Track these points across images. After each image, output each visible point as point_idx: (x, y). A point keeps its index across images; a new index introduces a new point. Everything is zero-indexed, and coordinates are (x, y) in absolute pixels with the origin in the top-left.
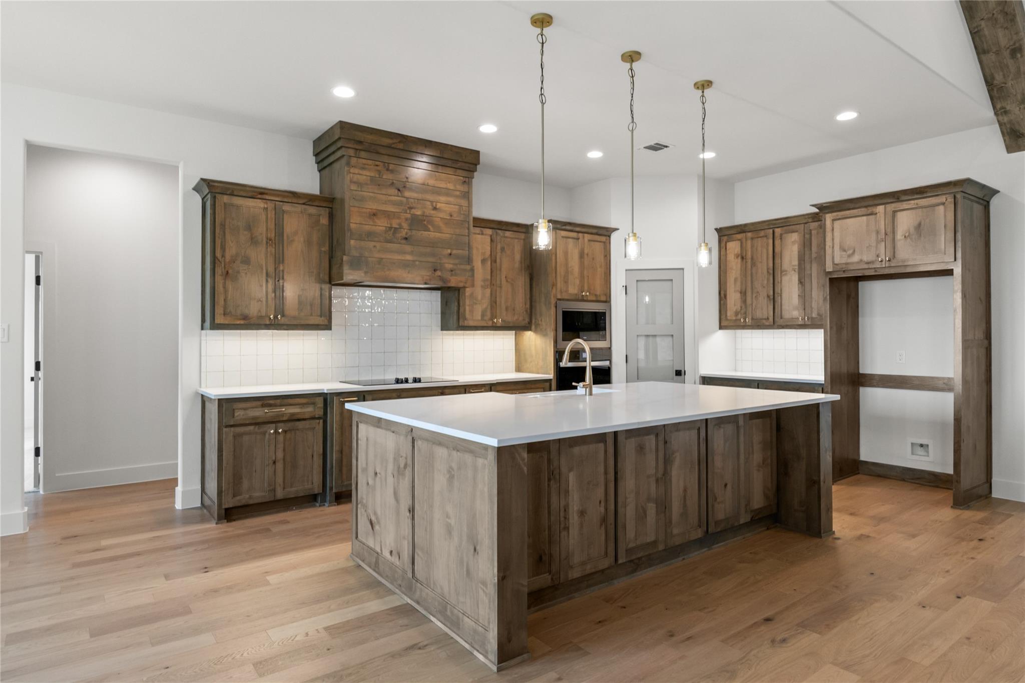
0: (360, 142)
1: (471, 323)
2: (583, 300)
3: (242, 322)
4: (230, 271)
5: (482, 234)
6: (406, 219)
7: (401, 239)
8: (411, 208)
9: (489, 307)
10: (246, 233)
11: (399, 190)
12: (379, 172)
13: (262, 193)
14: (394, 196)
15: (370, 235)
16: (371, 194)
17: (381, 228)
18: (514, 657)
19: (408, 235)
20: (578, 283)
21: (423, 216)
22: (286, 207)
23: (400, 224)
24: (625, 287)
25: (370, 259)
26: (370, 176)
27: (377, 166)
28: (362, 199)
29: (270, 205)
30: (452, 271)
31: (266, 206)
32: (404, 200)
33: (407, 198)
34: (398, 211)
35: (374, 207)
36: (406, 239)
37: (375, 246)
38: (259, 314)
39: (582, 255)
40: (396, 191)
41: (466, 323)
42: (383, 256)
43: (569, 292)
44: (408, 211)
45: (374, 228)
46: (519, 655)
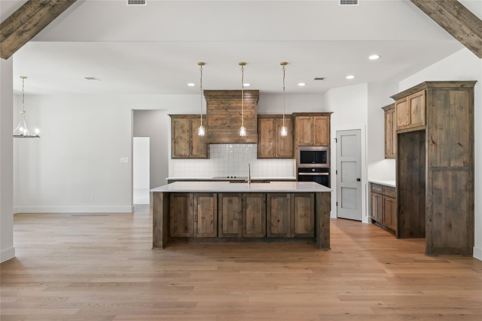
0: (211, 96)
1: (263, 156)
2: (313, 145)
3: (180, 157)
4: (176, 141)
5: (269, 121)
6: (229, 120)
7: (227, 127)
8: (230, 116)
9: (272, 150)
10: (181, 129)
11: (226, 110)
12: (219, 104)
13: (185, 116)
14: (224, 112)
15: (215, 127)
16: (216, 113)
17: (219, 124)
18: (158, 247)
19: (230, 125)
20: (310, 138)
21: (236, 118)
22: (193, 120)
23: (226, 122)
24: (336, 139)
25: (215, 135)
26: (215, 107)
27: (218, 102)
28: (213, 115)
29: (188, 120)
30: (247, 137)
31: (187, 120)
32: (228, 113)
33: (229, 112)
34: (225, 117)
35: (217, 117)
36: (229, 127)
37: (217, 130)
38: (185, 154)
39: (312, 126)
40: (225, 110)
41: (261, 156)
42: (220, 134)
43: (305, 142)
44: (230, 117)
45: (217, 124)
46: (159, 247)
